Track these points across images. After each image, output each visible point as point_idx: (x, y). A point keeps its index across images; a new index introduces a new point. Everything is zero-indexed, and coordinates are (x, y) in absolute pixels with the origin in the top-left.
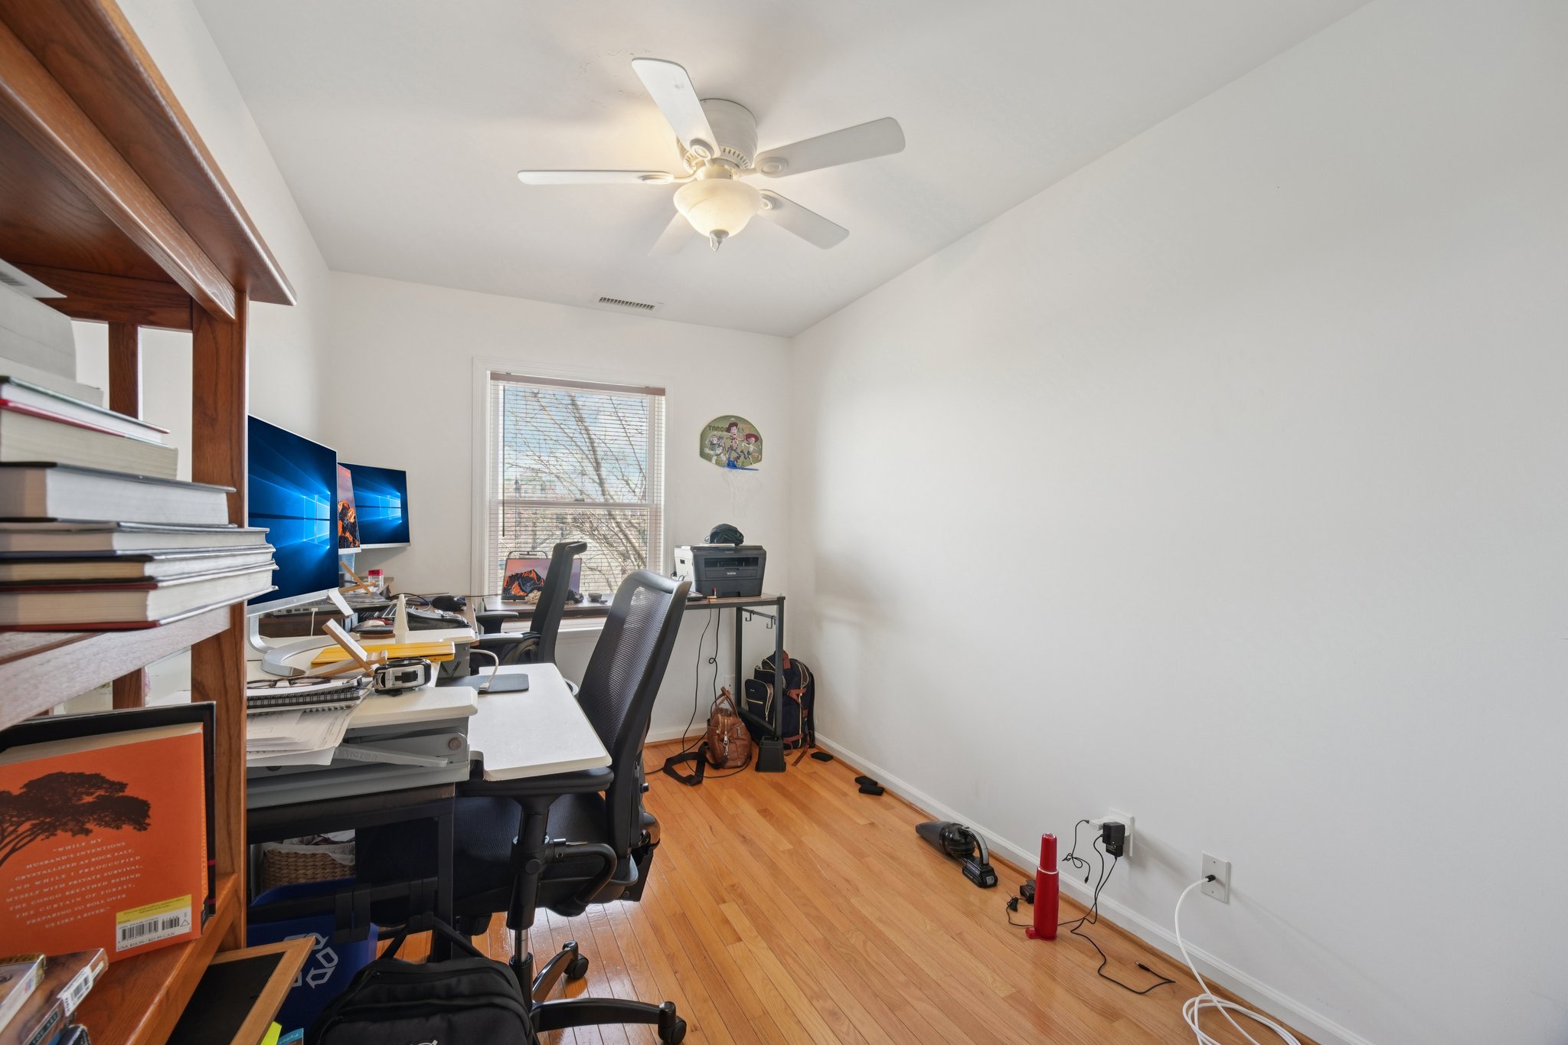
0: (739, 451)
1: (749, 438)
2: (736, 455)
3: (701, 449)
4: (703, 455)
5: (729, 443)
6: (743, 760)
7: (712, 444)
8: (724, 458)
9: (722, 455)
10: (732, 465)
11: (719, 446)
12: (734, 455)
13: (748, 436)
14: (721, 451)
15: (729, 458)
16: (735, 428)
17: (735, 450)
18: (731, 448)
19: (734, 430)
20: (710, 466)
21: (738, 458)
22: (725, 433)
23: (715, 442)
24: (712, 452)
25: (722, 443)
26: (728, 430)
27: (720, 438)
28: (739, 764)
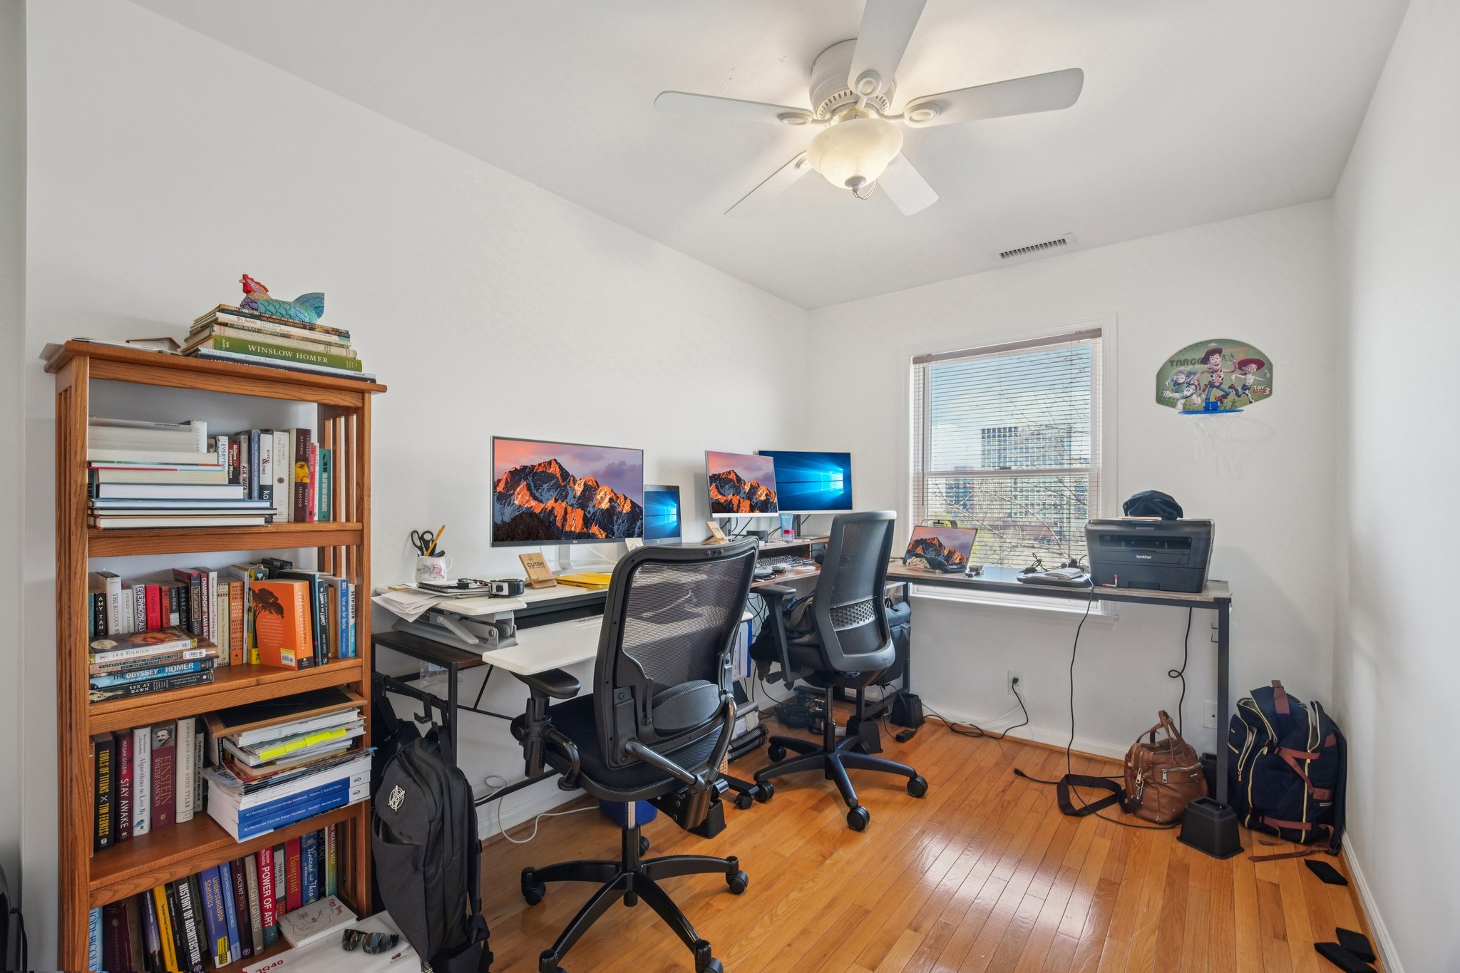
0: (1225, 386)
1: (1245, 365)
2: (1220, 393)
3: (1157, 393)
4: (1161, 400)
5: (1205, 379)
6: (1167, 818)
7: (1176, 384)
8: (1198, 400)
9: (1194, 396)
10: (1211, 408)
11: (1189, 384)
12: (1216, 393)
13: (1243, 364)
14: (1191, 391)
15: (1207, 399)
16: (1217, 356)
17: (1218, 387)
18: (1211, 385)
19: (1215, 359)
20: (1173, 414)
21: (1225, 396)
22: (1199, 367)
23: (1181, 381)
24: (1177, 395)
25: (1194, 380)
26: (1205, 360)
27: (1189, 374)
28: (1157, 819)
